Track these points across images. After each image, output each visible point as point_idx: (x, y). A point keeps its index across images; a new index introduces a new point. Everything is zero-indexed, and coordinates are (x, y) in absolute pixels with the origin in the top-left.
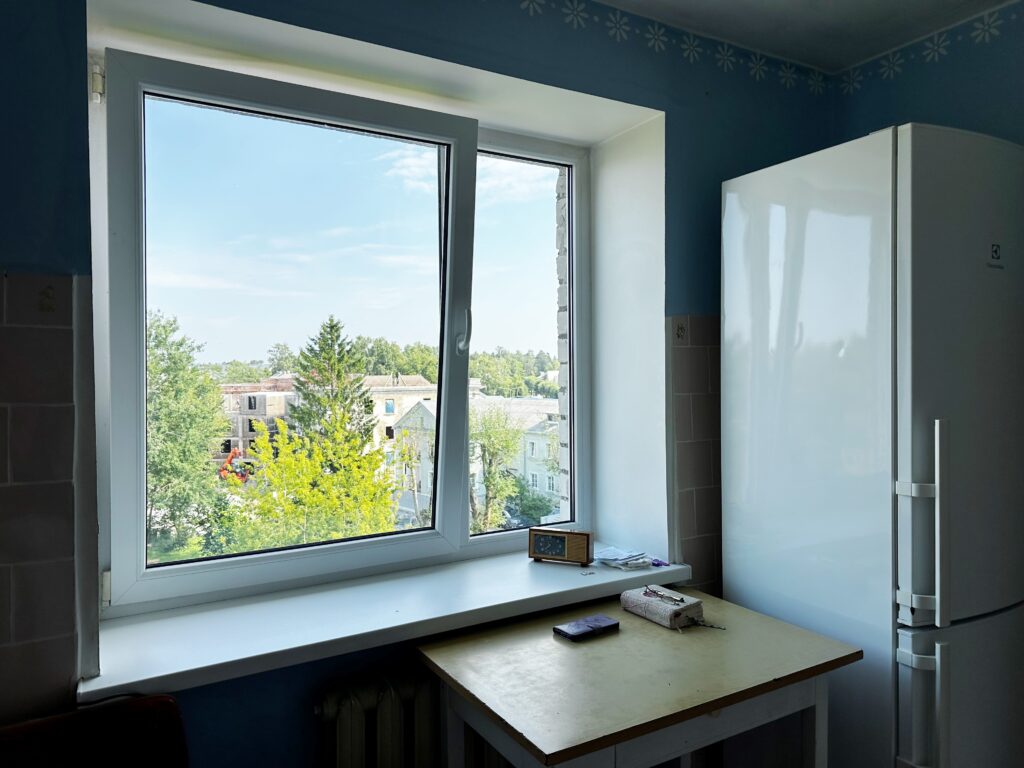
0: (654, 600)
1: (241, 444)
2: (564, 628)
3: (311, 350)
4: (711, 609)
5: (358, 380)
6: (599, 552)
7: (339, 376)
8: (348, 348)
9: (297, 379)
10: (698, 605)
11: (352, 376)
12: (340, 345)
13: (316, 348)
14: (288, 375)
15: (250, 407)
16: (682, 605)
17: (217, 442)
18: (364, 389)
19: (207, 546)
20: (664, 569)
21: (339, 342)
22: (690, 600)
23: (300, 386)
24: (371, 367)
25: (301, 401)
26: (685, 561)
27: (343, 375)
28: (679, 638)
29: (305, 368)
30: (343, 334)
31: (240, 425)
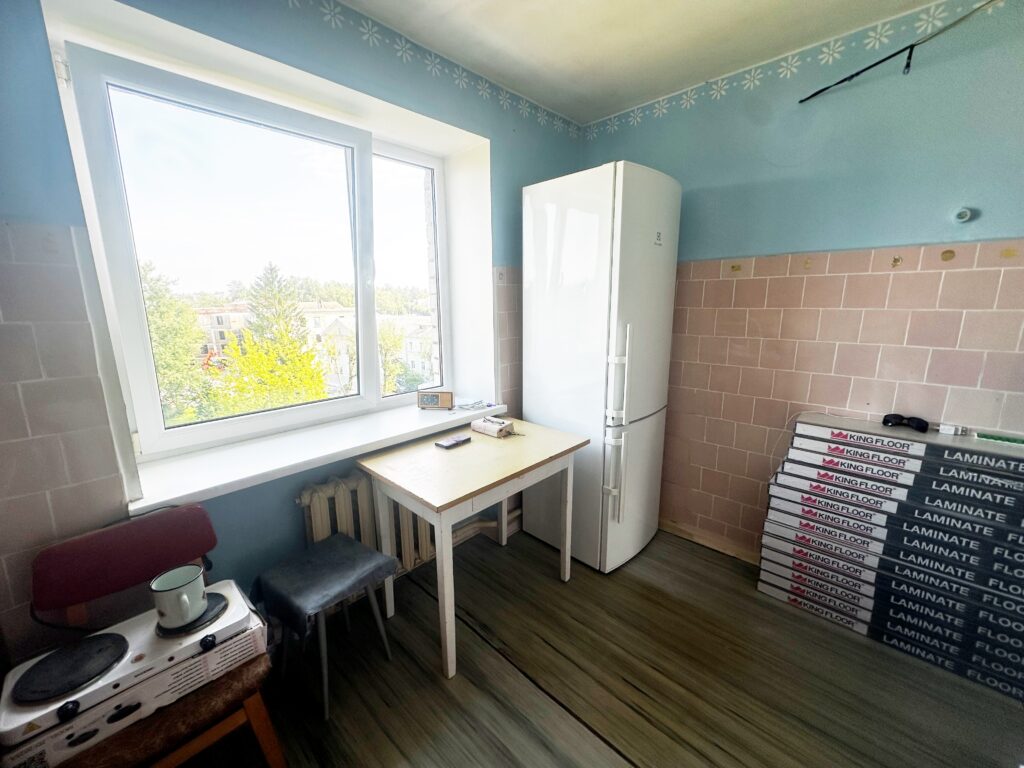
0: (489, 424)
1: (215, 348)
2: (441, 442)
3: (258, 285)
4: (518, 425)
5: (293, 305)
6: (457, 402)
7: (280, 302)
8: (284, 283)
9: (251, 305)
10: (512, 424)
11: (289, 303)
12: (279, 282)
13: (262, 283)
14: (244, 302)
15: (219, 323)
16: (503, 425)
17: (198, 347)
18: (298, 310)
19: (200, 413)
20: (493, 408)
21: (278, 279)
22: (507, 422)
23: (253, 309)
24: (302, 296)
25: (255, 319)
26: (504, 403)
27: (283, 301)
28: (502, 441)
29: (255, 297)
30: (280, 274)
31: (213, 335)
